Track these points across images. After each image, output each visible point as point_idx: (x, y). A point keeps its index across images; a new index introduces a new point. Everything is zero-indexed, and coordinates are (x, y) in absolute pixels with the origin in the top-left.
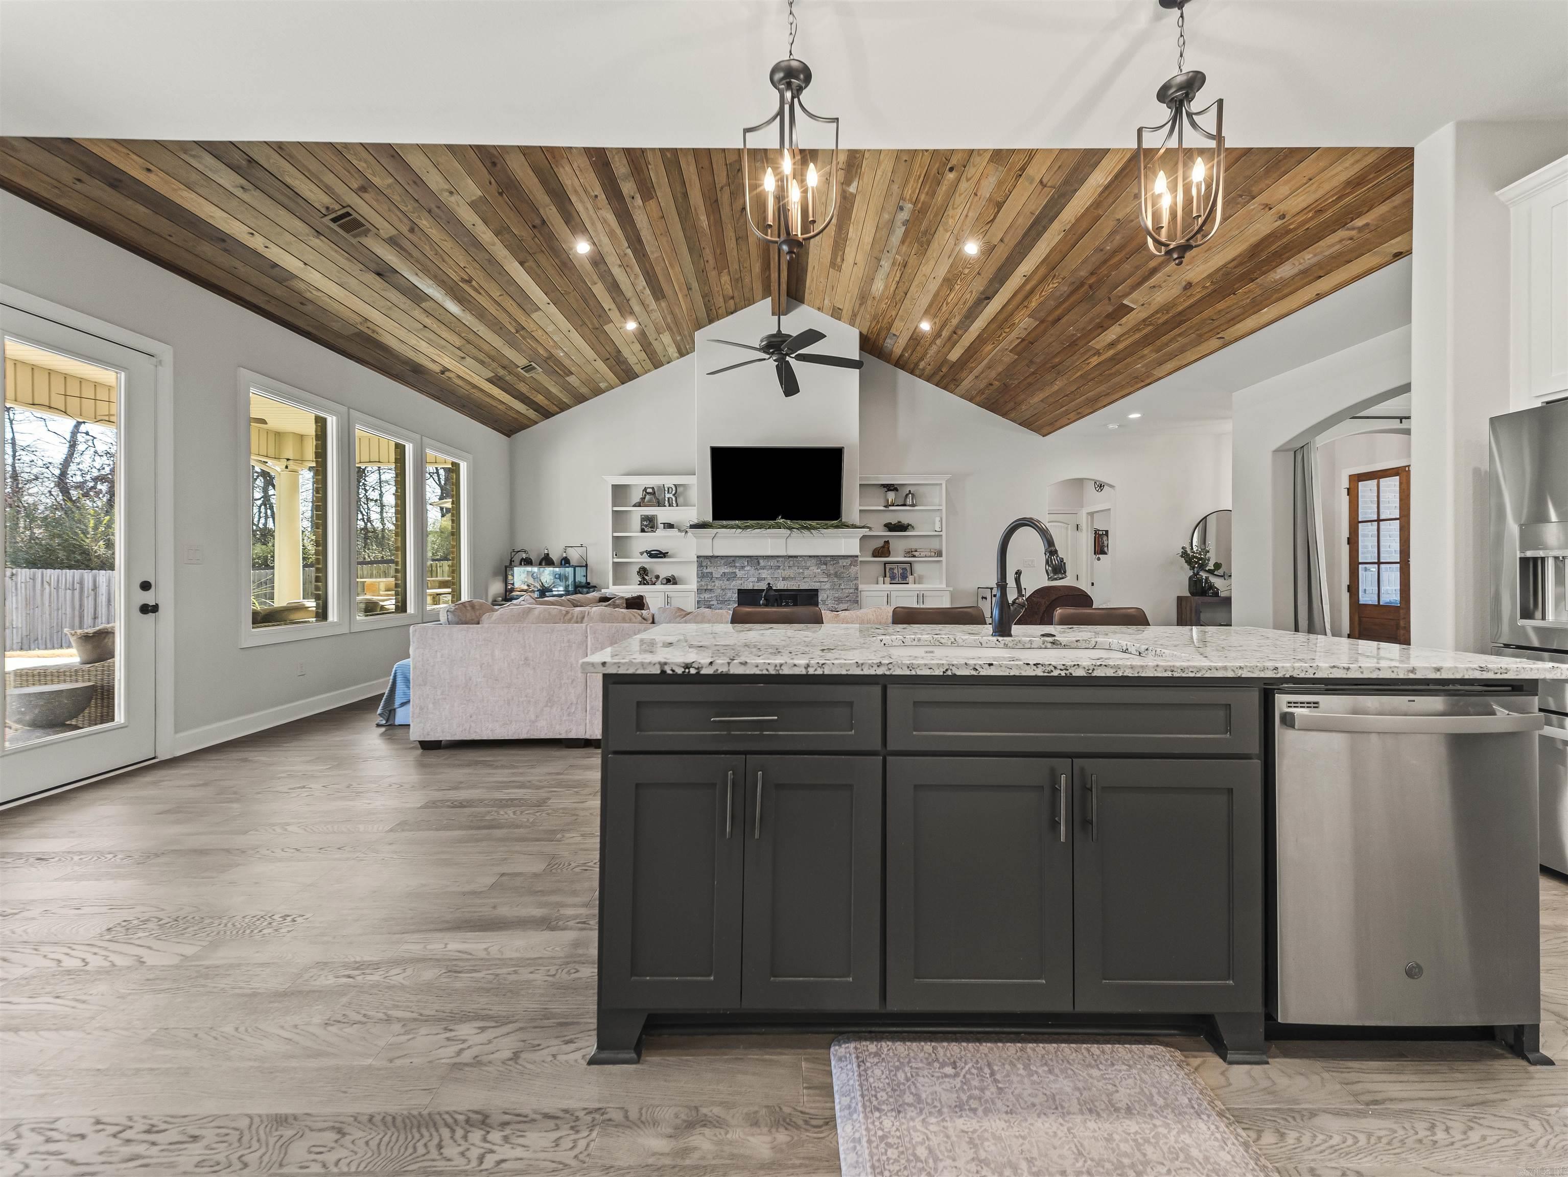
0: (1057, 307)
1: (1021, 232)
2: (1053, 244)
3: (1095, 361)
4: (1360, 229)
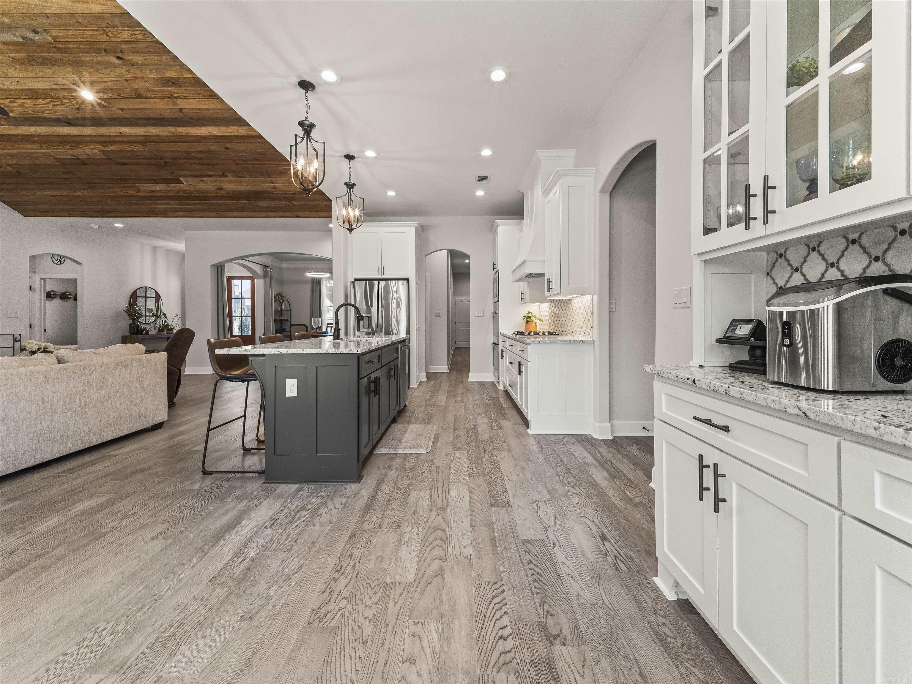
0: (129, 158)
1: (142, 116)
2: (159, 134)
3: (133, 193)
4: (293, 205)
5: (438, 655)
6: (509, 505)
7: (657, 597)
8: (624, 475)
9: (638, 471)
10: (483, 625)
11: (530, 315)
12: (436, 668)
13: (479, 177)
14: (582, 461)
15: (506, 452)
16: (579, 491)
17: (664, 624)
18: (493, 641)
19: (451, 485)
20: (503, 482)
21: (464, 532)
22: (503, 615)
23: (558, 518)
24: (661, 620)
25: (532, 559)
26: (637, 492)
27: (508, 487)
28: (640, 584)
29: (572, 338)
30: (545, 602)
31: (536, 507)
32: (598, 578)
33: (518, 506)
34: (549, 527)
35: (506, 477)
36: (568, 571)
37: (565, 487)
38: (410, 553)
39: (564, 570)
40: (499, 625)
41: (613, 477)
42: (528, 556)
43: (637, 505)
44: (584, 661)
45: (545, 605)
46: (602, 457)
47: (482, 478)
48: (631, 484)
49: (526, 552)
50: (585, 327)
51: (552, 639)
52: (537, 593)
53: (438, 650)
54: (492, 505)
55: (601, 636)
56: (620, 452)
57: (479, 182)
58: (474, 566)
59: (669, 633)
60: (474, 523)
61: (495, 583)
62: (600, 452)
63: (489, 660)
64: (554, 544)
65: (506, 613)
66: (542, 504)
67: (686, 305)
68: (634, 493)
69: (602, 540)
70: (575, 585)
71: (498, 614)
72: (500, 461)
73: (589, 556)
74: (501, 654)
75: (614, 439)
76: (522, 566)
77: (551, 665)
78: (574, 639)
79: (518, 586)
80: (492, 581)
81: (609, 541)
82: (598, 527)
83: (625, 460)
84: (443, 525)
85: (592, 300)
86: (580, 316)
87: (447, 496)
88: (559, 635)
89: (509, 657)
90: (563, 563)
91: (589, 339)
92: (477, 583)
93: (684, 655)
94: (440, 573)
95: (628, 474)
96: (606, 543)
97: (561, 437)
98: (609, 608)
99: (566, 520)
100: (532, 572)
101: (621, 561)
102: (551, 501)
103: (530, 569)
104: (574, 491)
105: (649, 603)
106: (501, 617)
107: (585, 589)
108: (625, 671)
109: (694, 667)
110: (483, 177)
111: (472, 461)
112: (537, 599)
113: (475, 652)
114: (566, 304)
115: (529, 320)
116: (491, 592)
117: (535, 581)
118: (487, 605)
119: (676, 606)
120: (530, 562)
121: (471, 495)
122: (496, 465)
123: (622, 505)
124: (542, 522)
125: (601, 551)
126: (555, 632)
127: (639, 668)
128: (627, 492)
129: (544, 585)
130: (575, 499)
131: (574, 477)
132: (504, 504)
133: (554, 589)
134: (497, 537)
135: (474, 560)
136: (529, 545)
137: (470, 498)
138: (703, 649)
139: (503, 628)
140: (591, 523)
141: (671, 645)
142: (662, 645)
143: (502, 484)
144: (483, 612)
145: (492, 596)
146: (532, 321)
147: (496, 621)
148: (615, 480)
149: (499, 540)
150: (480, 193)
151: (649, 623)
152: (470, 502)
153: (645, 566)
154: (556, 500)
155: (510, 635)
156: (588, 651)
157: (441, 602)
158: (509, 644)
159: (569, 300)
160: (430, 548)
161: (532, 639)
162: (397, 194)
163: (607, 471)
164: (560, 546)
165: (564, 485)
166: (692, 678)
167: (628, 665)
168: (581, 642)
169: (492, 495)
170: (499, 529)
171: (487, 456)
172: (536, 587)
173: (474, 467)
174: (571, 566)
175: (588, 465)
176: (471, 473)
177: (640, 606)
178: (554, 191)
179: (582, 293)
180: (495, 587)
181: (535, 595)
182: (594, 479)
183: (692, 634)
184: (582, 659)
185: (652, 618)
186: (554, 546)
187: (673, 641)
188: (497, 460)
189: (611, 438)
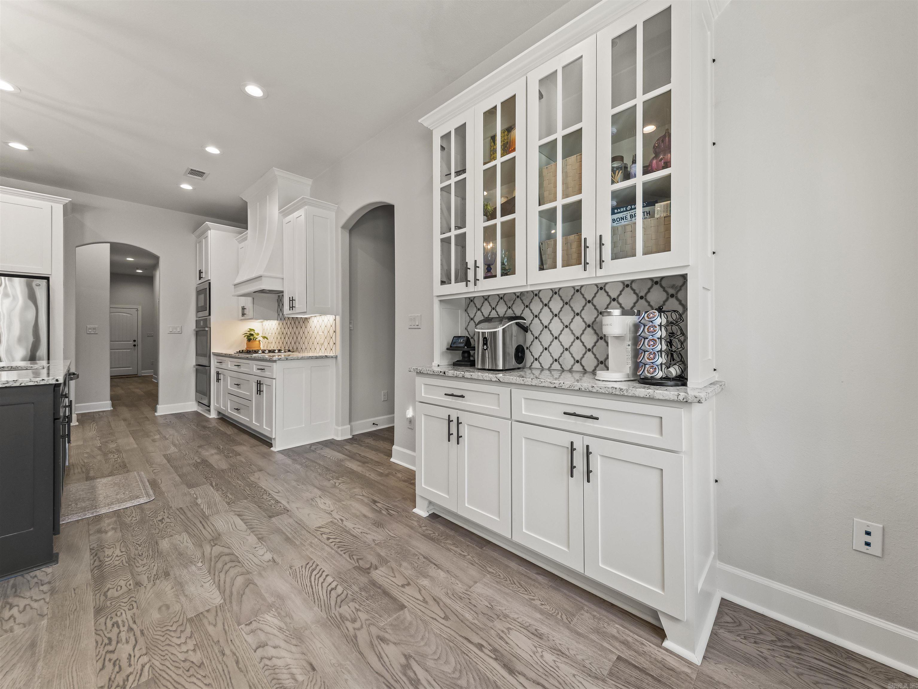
5: (285, 628)
6: (288, 511)
7: (418, 519)
8: (372, 459)
9: (379, 454)
10: (313, 591)
11: (252, 333)
12: (289, 635)
13: (191, 170)
14: (336, 459)
15: (258, 473)
16: (343, 480)
17: (427, 530)
18: (327, 595)
19: (210, 518)
20: (270, 496)
21: (254, 546)
22: (325, 578)
23: (336, 504)
24: (424, 528)
25: (329, 536)
26: (384, 467)
27: (277, 498)
28: (407, 517)
29: (311, 354)
30: (352, 555)
31: (314, 503)
32: (381, 526)
33: (297, 508)
34: (332, 511)
35: (271, 492)
36: (360, 531)
37: (332, 481)
38: (202, 586)
39: (356, 532)
40: (325, 585)
41: (364, 463)
42: (325, 536)
43: (387, 475)
44: (392, 569)
45: (354, 556)
46: (350, 452)
47: (245, 501)
48: (378, 463)
49: (322, 534)
50: (326, 344)
51: (368, 571)
52: (345, 553)
53: (282, 625)
54: (270, 517)
55: (396, 553)
56: (361, 446)
57: (189, 175)
58: (280, 563)
59: (430, 532)
60: (260, 536)
61: (308, 564)
62: (346, 449)
63: (330, 606)
64: (342, 520)
65: (327, 576)
66: (318, 500)
67: (418, 327)
68: (383, 469)
69: (374, 504)
70: (368, 536)
71: (321, 580)
72: (256, 481)
73: (370, 516)
74: (336, 598)
75: (353, 438)
76: (323, 544)
77: (374, 583)
78: (382, 562)
79: (328, 556)
80: (304, 564)
81: (379, 502)
82: (368, 497)
83: (367, 450)
84: (226, 551)
85: (335, 320)
86: (321, 333)
87: (213, 528)
88: (371, 567)
89: (343, 596)
90: (354, 528)
91: (332, 354)
92: (291, 572)
93: (441, 538)
94: (249, 583)
95: (373, 458)
96: (378, 504)
97: (308, 447)
98: (395, 537)
99: (343, 502)
100: (333, 543)
101: (391, 510)
102: (325, 494)
103: (331, 543)
104: (339, 481)
105: (416, 524)
106: (324, 580)
107: (376, 535)
108: (416, 561)
109: (447, 540)
110: (198, 171)
111: (223, 490)
112: (346, 556)
113: (316, 608)
114: (301, 323)
115: (252, 337)
116: (307, 570)
117: (339, 547)
118: (308, 579)
119: (429, 519)
120: (328, 539)
121: (242, 518)
122: (254, 486)
123: (378, 478)
124: (325, 511)
125: (376, 510)
126: (368, 566)
127: (423, 555)
128: (377, 470)
129: (347, 547)
130: (343, 487)
131: (334, 472)
132: (282, 512)
133: (355, 545)
134: (290, 536)
135: (278, 560)
136: (322, 529)
137: (242, 520)
138: (448, 531)
139: (330, 584)
140: (362, 497)
141: (434, 537)
142: (430, 539)
143: (270, 499)
144: (309, 584)
145: (309, 573)
146: (255, 339)
147: (322, 584)
148: (367, 465)
149: (294, 537)
150: (186, 187)
151: (419, 533)
152: (245, 523)
153: (406, 507)
154: (328, 492)
155: (338, 585)
156: (393, 564)
157: (264, 599)
158: (340, 589)
159: (306, 318)
160: (224, 572)
161: (355, 578)
162: (30, 150)
163: (357, 460)
164: (347, 519)
165: (329, 480)
166: (448, 545)
167: (417, 558)
168: (387, 562)
169: (265, 510)
170: (289, 530)
171: (239, 482)
172: (341, 551)
173: (229, 495)
174: (360, 527)
175: (342, 460)
176: (229, 501)
177: (412, 528)
178: (296, 214)
179: (323, 312)
180: (308, 567)
181: (344, 555)
182: (351, 469)
183: (441, 528)
184: (391, 569)
185: (420, 530)
186: (342, 521)
187: (434, 535)
188: (251, 481)
189: (351, 437)
